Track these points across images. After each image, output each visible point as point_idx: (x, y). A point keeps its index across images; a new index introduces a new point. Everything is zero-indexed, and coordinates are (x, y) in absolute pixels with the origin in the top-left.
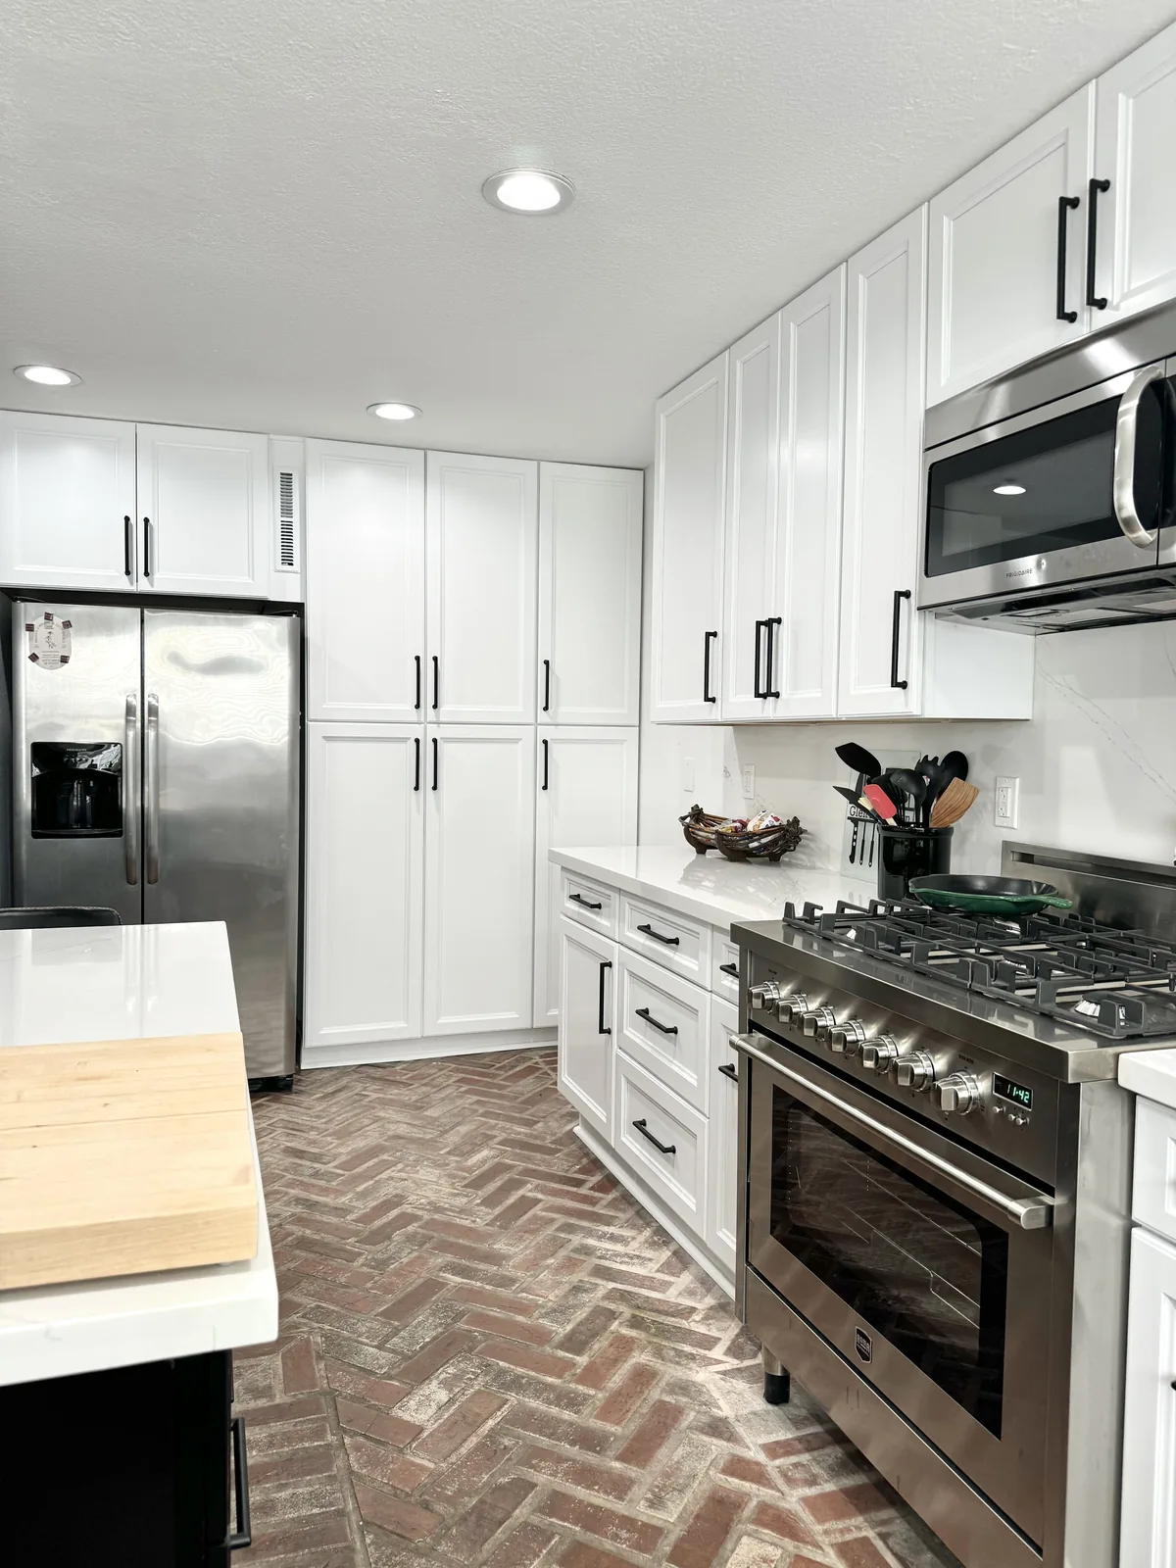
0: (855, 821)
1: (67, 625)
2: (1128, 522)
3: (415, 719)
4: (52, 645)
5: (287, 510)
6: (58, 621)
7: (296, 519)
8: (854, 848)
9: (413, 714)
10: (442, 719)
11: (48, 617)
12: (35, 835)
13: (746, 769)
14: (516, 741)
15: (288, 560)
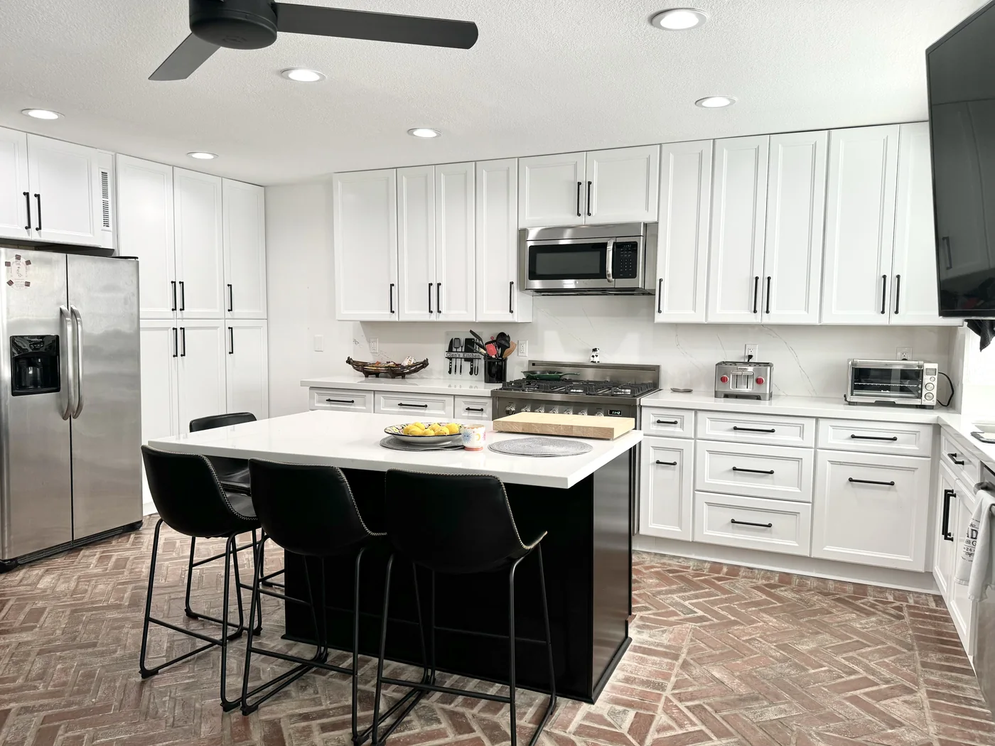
0: (450, 359)
1: (28, 263)
2: (609, 275)
3: (172, 317)
4: (20, 275)
5: (105, 194)
6: (23, 260)
7: (109, 200)
8: (450, 369)
9: (171, 314)
10: (184, 317)
11: (18, 257)
12: (13, 394)
13: (372, 340)
14: (216, 328)
15: (106, 224)
